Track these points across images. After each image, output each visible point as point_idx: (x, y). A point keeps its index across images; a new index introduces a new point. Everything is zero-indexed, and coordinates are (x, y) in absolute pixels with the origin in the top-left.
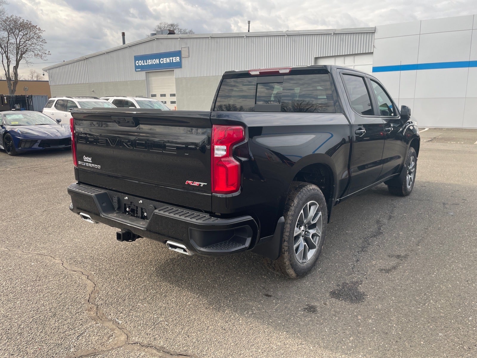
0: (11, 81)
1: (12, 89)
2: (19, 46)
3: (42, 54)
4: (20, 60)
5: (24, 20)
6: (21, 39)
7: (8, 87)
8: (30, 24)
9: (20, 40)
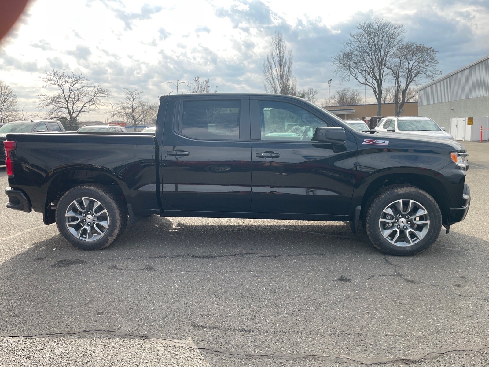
0: (398, 104)
1: (398, 111)
2: (411, 70)
3: (433, 74)
4: (409, 83)
5: (417, 45)
6: (415, 62)
7: (395, 109)
8: (424, 47)
9: (413, 64)
